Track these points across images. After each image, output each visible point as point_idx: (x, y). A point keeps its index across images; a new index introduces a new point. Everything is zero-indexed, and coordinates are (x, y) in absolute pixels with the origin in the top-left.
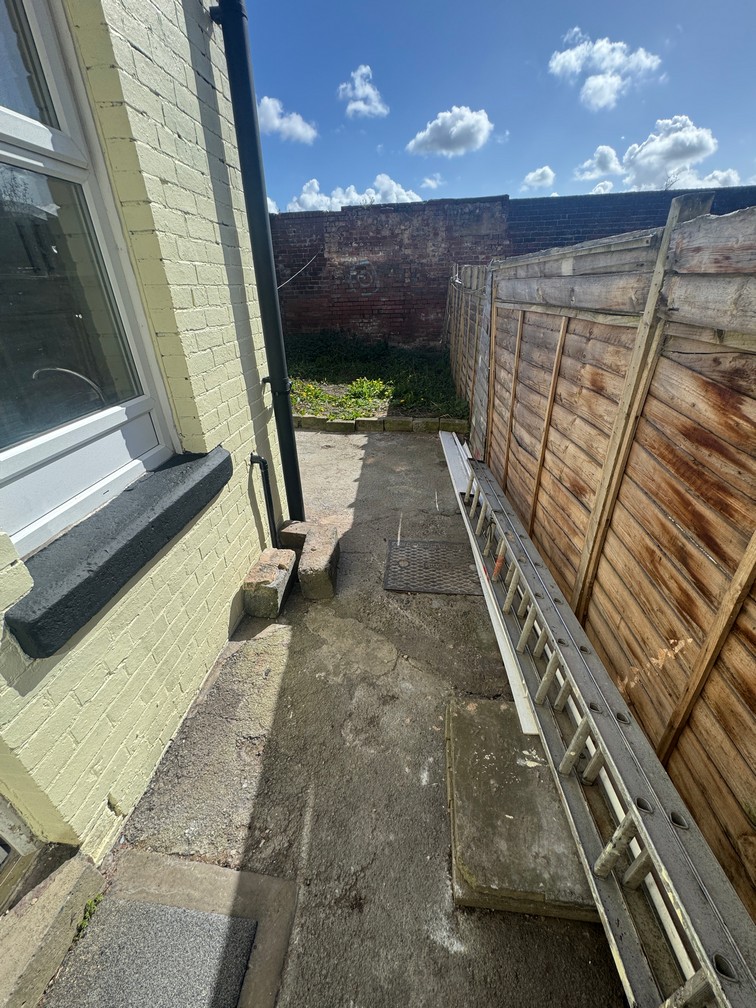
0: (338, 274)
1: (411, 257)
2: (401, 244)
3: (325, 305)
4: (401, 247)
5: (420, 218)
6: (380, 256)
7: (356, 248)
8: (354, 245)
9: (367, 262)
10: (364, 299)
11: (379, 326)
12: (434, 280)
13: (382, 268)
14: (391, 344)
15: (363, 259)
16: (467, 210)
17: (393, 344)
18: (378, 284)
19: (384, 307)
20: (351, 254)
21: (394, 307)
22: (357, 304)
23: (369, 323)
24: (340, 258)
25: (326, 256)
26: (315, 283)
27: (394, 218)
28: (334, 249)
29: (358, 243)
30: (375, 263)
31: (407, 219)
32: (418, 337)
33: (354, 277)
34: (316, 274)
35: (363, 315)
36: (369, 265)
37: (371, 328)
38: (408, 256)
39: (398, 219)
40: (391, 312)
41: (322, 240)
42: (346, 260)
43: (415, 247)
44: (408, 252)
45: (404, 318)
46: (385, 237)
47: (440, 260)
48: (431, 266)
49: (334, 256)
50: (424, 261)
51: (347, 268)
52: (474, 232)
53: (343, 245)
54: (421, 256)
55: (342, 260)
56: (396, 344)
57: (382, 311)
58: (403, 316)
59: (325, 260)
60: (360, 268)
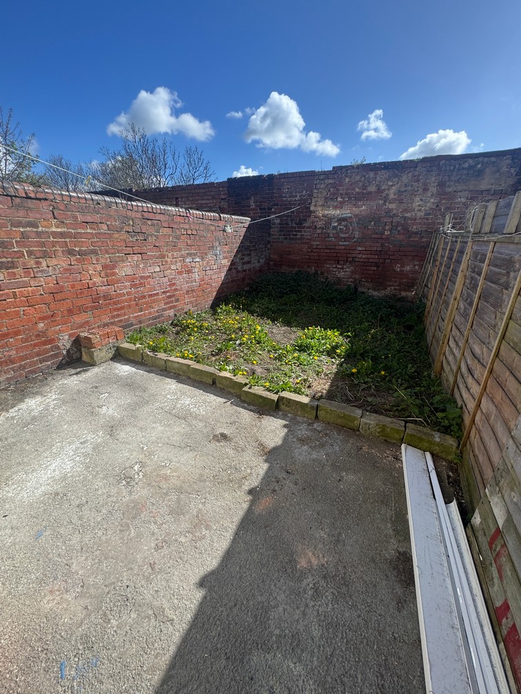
0: (320, 224)
1: (394, 212)
2: (386, 199)
3: (305, 250)
4: (385, 202)
5: (410, 175)
6: (363, 209)
7: (341, 203)
8: (339, 199)
9: (350, 215)
10: (341, 248)
11: (352, 272)
12: (416, 233)
13: (362, 221)
14: (360, 289)
15: (346, 212)
16: (466, 165)
17: (363, 290)
18: (357, 234)
19: (360, 256)
20: (335, 208)
21: (369, 256)
22: (333, 251)
23: (343, 268)
24: (325, 211)
25: (312, 208)
26: (299, 231)
27: (383, 175)
28: (320, 203)
29: (343, 198)
30: (356, 216)
31: (396, 176)
32: (389, 286)
33: (335, 228)
34: (301, 224)
35: (338, 261)
36: (351, 217)
37: (344, 273)
38: (392, 210)
39: (386, 176)
40: (367, 260)
41: (311, 195)
42: (330, 212)
43: (401, 201)
44: (392, 206)
45: (378, 267)
46: (371, 193)
47: (425, 215)
48: (415, 219)
49: (320, 209)
50: (408, 215)
51: (329, 220)
52: (472, 187)
53: (329, 199)
54: (406, 210)
55: (326, 212)
56: (366, 290)
57: (357, 260)
58: (377, 265)
59: (311, 212)
60: (340, 220)
